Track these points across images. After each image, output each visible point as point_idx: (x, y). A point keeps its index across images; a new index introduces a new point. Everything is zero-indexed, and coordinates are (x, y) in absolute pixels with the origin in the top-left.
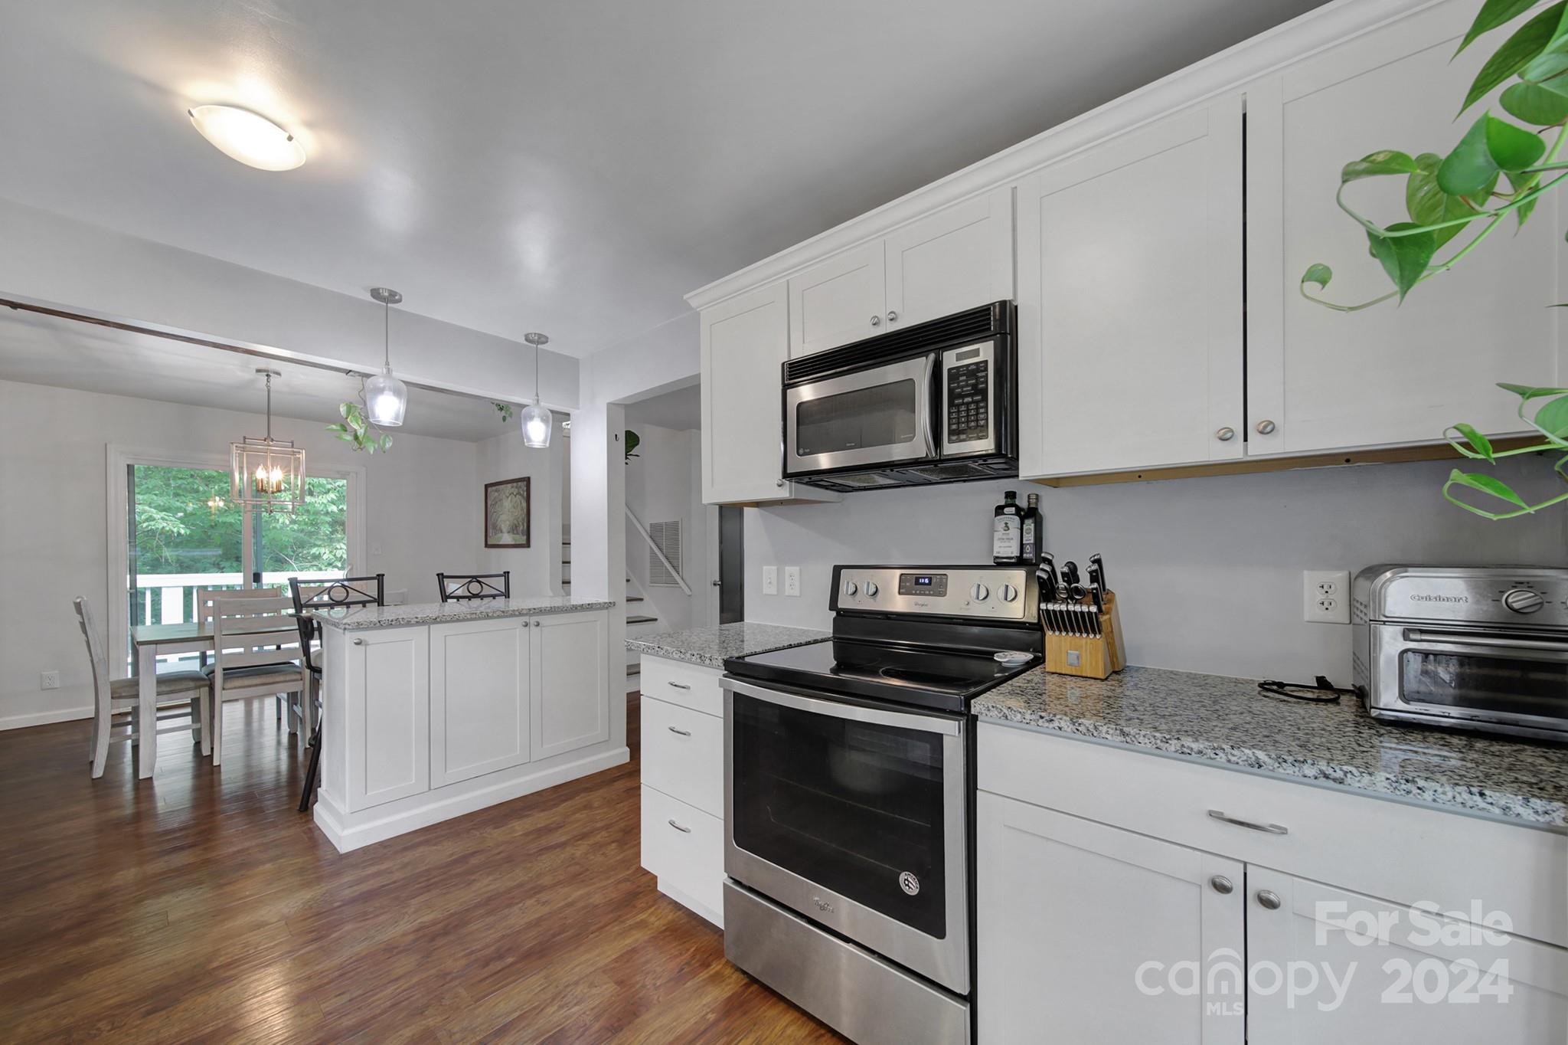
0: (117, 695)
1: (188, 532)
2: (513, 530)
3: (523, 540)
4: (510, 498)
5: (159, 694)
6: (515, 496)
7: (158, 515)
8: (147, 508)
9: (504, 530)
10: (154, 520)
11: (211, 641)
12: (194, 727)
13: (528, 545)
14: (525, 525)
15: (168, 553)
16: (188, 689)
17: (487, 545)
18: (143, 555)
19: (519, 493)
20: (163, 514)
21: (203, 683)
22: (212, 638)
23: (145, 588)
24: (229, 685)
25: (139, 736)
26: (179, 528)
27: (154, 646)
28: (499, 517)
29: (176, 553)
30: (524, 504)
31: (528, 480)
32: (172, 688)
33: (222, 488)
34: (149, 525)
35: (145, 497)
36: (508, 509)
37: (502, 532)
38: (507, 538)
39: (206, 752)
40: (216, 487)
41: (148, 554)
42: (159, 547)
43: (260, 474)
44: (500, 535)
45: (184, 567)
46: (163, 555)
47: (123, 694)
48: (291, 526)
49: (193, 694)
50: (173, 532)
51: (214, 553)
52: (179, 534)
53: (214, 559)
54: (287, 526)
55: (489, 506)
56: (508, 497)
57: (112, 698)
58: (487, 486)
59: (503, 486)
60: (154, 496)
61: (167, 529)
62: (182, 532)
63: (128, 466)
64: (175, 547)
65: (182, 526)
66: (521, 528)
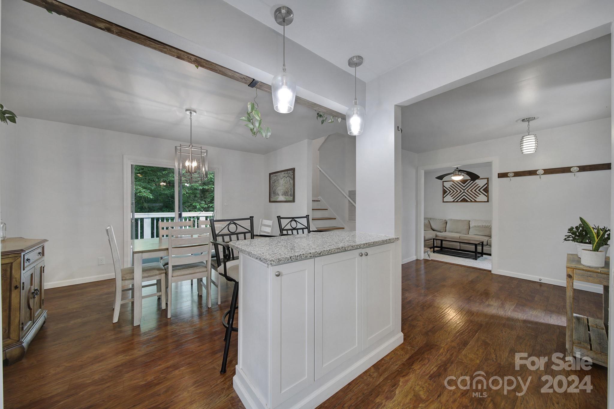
0: (125, 279)
1: (153, 197)
2: (285, 194)
3: (291, 198)
4: (283, 179)
5: (143, 277)
6: (286, 178)
7: (143, 190)
8: (139, 187)
9: (280, 194)
10: (141, 192)
11: (167, 251)
12: (158, 295)
13: (293, 201)
14: (292, 191)
15: (146, 205)
16: (156, 275)
17: (270, 201)
18: (138, 205)
19: (289, 176)
20: (144, 190)
21: (163, 272)
22: (167, 249)
23: (138, 218)
24: (175, 274)
25: (134, 299)
26: (150, 195)
27: (141, 253)
28: (277, 188)
29: (148, 205)
30: (292, 182)
31: (293, 170)
32: (149, 274)
33: (164, 180)
34: (140, 194)
35: (139, 183)
36: (282, 184)
37: (278, 195)
38: (281, 198)
39: (164, 307)
40: (162, 179)
41: (140, 205)
42: (143, 203)
43: (187, 164)
44: (277, 196)
45: (151, 210)
46: (144, 205)
47: (127, 278)
48: (186, 195)
49: (158, 278)
50: (148, 197)
51: (159, 205)
52: (150, 198)
53: (159, 207)
54: (185, 194)
55: (271, 183)
56: (282, 178)
57: (122, 280)
58: (270, 174)
59: (279, 174)
60: (141, 183)
61: (146, 196)
62: (151, 197)
63: (131, 165)
64: (147, 203)
65: (151, 195)
66: (290, 193)
